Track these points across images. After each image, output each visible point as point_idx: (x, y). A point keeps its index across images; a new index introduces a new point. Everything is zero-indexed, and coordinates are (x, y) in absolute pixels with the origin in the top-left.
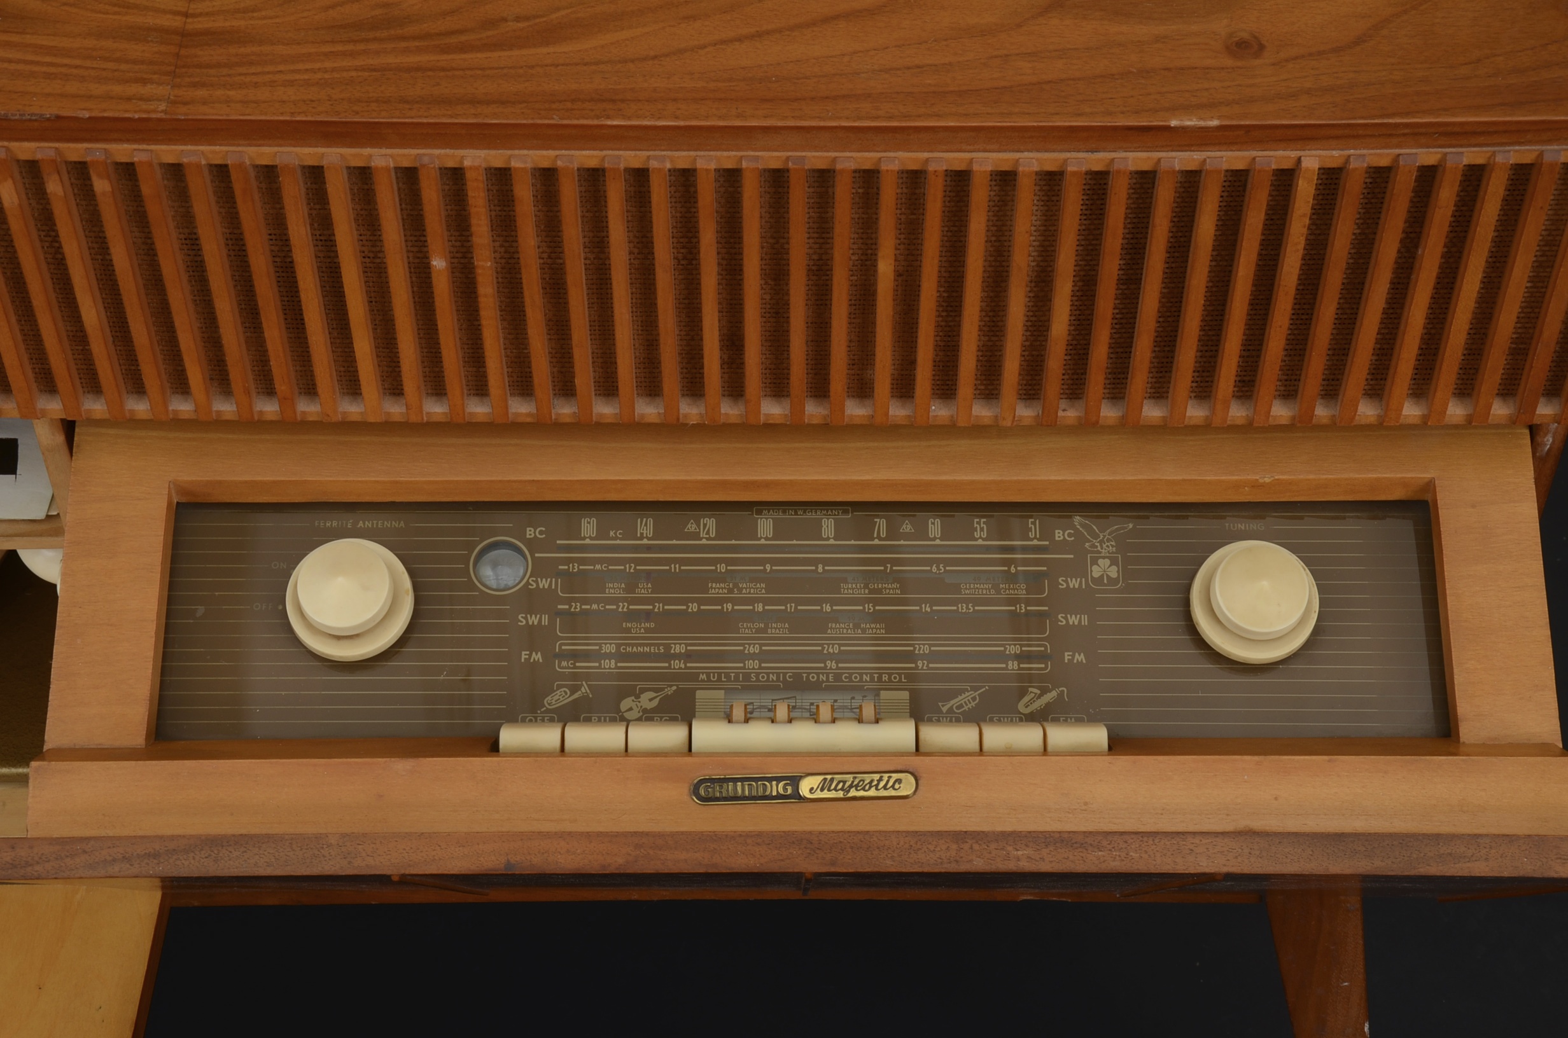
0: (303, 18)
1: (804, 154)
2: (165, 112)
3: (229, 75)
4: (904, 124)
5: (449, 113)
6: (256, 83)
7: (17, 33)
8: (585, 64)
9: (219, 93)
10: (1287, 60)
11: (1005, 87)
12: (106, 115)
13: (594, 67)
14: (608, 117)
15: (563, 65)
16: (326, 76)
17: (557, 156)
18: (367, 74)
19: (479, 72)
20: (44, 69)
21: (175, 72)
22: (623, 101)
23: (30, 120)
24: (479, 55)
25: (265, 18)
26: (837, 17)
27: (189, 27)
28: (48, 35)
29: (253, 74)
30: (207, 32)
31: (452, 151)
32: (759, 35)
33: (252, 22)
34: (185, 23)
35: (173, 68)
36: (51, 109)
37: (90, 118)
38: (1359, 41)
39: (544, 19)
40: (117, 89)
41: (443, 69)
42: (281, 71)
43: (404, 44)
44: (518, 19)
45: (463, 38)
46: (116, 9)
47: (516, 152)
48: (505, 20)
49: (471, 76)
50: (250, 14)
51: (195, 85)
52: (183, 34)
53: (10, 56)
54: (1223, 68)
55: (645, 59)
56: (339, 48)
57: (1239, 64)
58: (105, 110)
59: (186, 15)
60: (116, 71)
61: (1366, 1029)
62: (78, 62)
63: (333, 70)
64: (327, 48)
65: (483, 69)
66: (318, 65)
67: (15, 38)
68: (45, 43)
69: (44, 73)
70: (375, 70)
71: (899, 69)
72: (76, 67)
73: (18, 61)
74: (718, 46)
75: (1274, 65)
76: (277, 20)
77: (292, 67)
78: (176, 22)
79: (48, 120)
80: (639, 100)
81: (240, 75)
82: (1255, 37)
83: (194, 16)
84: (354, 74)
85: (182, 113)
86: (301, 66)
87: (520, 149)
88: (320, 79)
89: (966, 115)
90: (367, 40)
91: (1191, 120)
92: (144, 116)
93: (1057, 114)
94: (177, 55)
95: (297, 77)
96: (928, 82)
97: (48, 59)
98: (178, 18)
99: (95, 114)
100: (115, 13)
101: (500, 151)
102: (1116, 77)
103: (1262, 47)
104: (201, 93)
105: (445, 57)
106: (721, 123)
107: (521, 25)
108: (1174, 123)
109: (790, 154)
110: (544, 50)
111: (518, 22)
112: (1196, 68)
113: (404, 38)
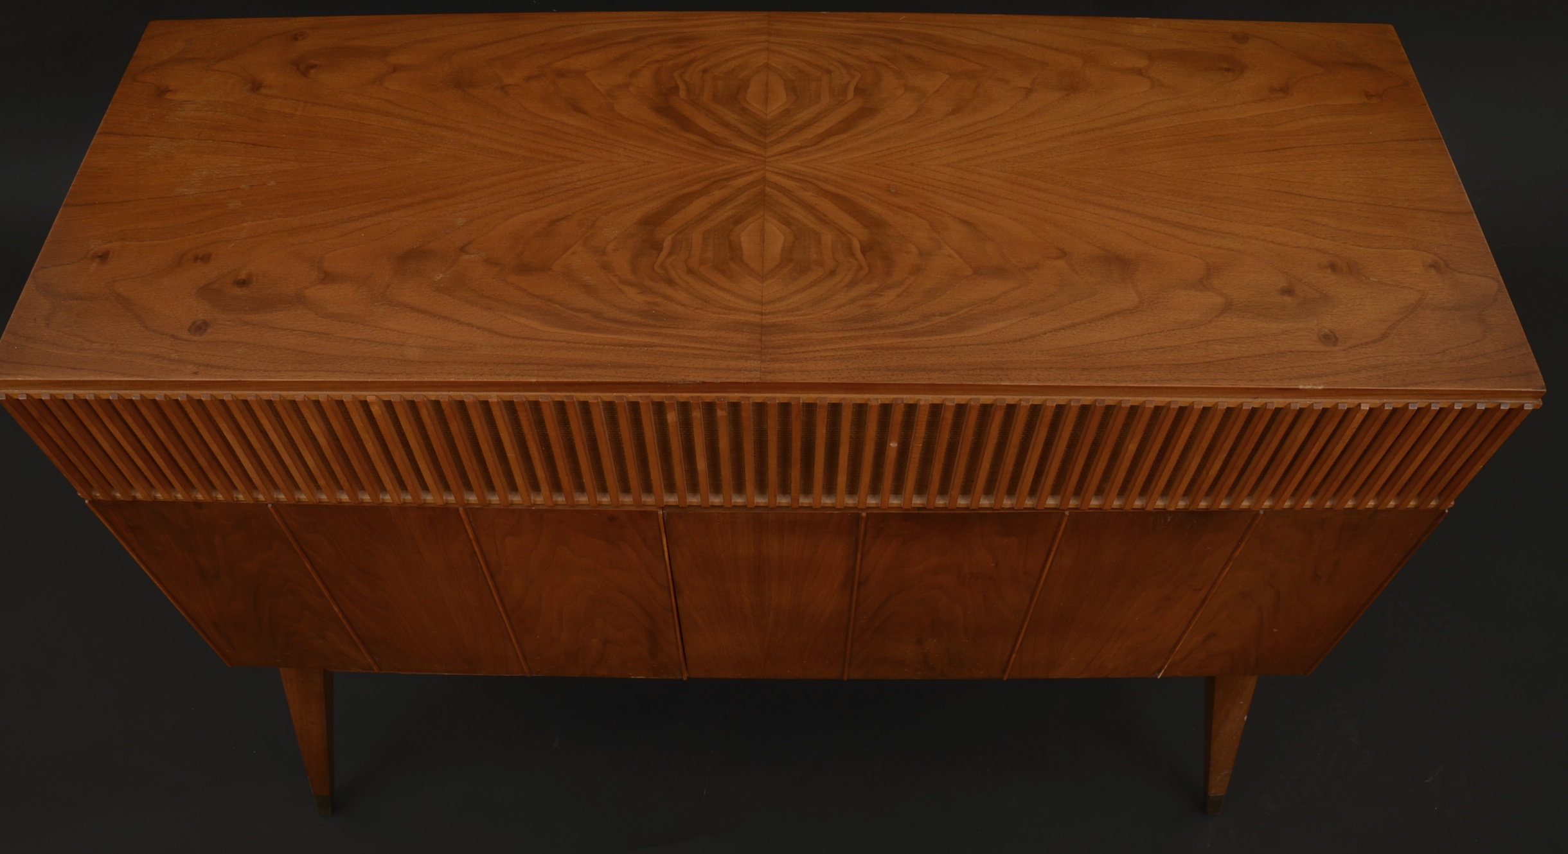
0: (824, 314)
1: (1103, 398)
2: (760, 378)
3: (790, 353)
4: (1161, 386)
5: (914, 377)
6: (806, 358)
7: (675, 328)
8: (983, 345)
9: (787, 365)
10: (1350, 348)
11: (1210, 362)
12: (729, 381)
13: (988, 347)
14: (1001, 380)
15: (971, 345)
16: (843, 353)
17: (970, 399)
18: (865, 351)
19: (926, 350)
20: (692, 351)
21: (761, 352)
22: (1007, 369)
23: (689, 384)
24: (924, 339)
25: (805, 315)
26: (1112, 314)
27: (764, 322)
28: (691, 329)
29: (803, 352)
30: (774, 325)
31: (913, 396)
32: (1073, 326)
33: (797, 318)
34: (762, 319)
35: (759, 349)
36: (699, 378)
37: (721, 383)
38: (1384, 336)
39: (956, 315)
40: (733, 364)
41: (906, 348)
42: (818, 350)
43: (881, 332)
44: (941, 315)
45: (913, 327)
46: (724, 311)
47: (948, 396)
48: (934, 315)
49: (923, 353)
50: (796, 313)
51: (773, 360)
52: (762, 326)
53: (674, 343)
54: (1319, 352)
55: (1015, 341)
56: (847, 334)
57: (1327, 349)
58: (728, 378)
59: (762, 314)
60: (730, 351)
61: (1245, 718)
62: (709, 346)
63: (847, 349)
64: (840, 335)
65: (928, 348)
66: (837, 346)
67: (674, 332)
68: (690, 334)
69: (693, 354)
70: (869, 349)
71: (1152, 349)
72: (709, 349)
73: (678, 347)
74: (1053, 333)
75: (1344, 350)
76: (811, 317)
77: (823, 348)
78: (756, 319)
79: (698, 384)
80: (1016, 369)
81: (797, 353)
82: (1332, 332)
83: (766, 314)
84: (858, 351)
85: (769, 378)
86: (828, 347)
87: (950, 394)
88: (841, 355)
89: (1193, 380)
90: (861, 329)
91: (1309, 385)
92: (749, 381)
93: (1240, 380)
94: (761, 341)
95: (828, 354)
96: (1170, 358)
97: (693, 345)
98: (758, 316)
99: (723, 380)
100: (724, 314)
101: (939, 396)
102: (1267, 356)
103: (1337, 339)
104: (777, 365)
105: (906, 340)
106: (1063, 384)
107: (944, 318)
108: (1301, 387)
109: (1096, 398)
110: (960, 335)
111: (942, 316)
112: (1306, 351)
113: (881, 328)
